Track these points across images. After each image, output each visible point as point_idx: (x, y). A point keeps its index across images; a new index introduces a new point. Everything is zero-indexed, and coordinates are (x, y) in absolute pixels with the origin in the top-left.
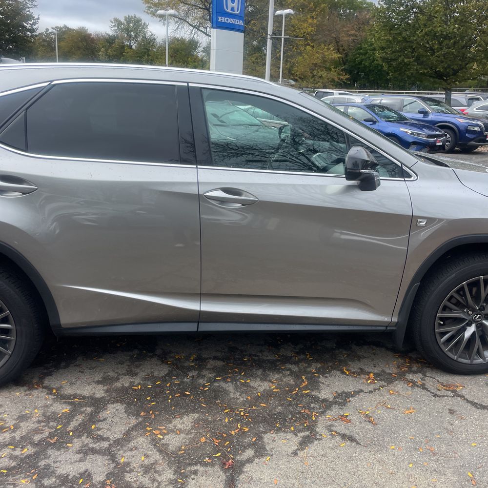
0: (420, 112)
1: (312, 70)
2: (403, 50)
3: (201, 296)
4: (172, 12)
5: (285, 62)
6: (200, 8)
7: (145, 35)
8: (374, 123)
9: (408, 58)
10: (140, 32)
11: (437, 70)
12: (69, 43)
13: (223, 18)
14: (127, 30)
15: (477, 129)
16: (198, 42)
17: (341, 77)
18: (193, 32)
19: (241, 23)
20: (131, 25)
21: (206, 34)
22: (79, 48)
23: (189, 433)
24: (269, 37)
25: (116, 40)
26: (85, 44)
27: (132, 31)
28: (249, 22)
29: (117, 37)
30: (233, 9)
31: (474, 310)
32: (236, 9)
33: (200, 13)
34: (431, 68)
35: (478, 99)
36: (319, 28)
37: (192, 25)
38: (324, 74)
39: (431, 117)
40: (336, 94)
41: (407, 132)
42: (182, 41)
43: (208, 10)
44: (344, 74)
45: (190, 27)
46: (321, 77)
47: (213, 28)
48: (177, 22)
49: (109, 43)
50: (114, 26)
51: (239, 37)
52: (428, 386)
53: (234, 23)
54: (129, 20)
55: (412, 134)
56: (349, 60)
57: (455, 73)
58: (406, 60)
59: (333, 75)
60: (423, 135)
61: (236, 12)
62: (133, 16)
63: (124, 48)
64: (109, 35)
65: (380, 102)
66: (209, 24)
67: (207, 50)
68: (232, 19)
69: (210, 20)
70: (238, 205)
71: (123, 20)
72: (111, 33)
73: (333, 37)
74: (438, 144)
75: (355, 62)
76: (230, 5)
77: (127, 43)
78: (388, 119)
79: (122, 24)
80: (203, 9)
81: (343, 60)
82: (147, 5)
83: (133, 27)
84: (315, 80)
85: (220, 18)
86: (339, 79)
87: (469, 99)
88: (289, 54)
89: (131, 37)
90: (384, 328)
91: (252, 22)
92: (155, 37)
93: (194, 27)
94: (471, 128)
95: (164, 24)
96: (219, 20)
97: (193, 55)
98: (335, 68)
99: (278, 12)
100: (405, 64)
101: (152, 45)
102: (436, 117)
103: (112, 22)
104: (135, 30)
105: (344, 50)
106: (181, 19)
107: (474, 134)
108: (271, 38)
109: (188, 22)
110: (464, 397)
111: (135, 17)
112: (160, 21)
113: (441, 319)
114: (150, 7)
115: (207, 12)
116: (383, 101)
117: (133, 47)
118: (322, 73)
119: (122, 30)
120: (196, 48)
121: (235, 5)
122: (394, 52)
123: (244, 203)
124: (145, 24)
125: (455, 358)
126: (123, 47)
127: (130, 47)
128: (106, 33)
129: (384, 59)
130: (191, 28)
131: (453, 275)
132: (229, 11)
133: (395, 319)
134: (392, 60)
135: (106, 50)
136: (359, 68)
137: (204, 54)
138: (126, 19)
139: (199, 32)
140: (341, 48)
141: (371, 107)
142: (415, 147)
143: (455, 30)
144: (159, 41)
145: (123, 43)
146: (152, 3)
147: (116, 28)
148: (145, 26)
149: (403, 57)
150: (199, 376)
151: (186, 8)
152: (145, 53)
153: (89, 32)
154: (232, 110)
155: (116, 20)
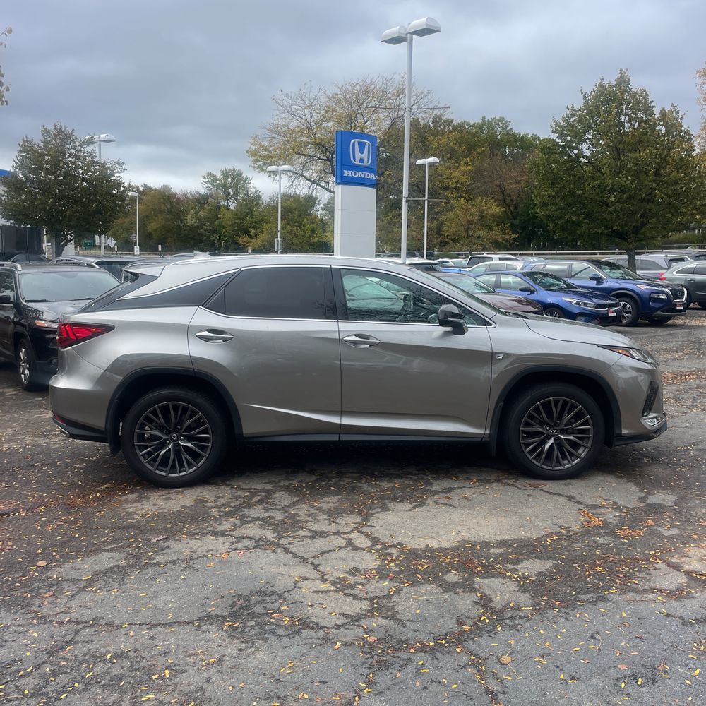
0: (592, 279)
1: (467, 230)
2: (570, 206)
3: (342, 413)
4: (286, 167)
5: (431, 220)
6: (320, 159)
7: (247, 191)
8: (532, 292)
9: (576, 215)
10: (241, 188)
11: (614, 228)
12: (148, 206)
13: (350, 172)
14: (224, 187)
15: (662, 296)
16: (316, 198)
17: (507, 237)
18: (311, 188)
19: (372, 176)
20: (229, 180)
21: (327, 189)
22: (160, 212)
23: (336, 503)
24: (404, 199)
25: (210, 200)
26: (169, 206)
27: (231, 187)
28: (383, 173)
29: (211, 196)
30: (361, 160)
31: (550, 427)
32: (365, 160)
33: (320, 165)
34: (606, 227)
35: (682, 260)
36: (477, 175)
37: (309, 180)
38: (483, 233)
39: (607, 284)
40: (496, 259)
41: (571, 302)
42: (296, 198)
43: (331, 161)
44: (510, 233)
45: (307, 182)
46: (479, 237)
47: (338, 184)
48: (291, 177)
49: (200, 203)
50: (208, 182)
51: (371, 193)
52: (517, 485)
53: (363, 176)
54: (226, 174)
55: (578, 303)
56: (520, 212)
57: (637, 230)
58: (574, 218)
59: (496, 234)
60: (591, 305)
61: (366, 164)
62: (231, 168)
63: (220, 209)
64: (200, 194)
65: (544, 268)
66: (331, 178)
67: (330, 208)
68: (360, 173)
69: (333, 172)
70: (367, 346)
71: (218, 175)
72: (203, 191)
73: (496, 185)
74: (610, 315)
75: (528, 215)
76: (358, 155)
77: (223, 203)
78: (549, 288)
79: (217, 180)
80: (325, 160)
81: (512, 214)
82: (253, 158)
83: (232, 183)
84: (471, 242)
85: (345, 171)
86: (504, 240)
87: (670, 260)
88: (436, 210)
89: (228, 196)
90: (480, 439)
91: (387, 172)
92: (260, 194)
93: (313, 182)
94: (656, 296)
95: (274, 180)
96: (345, 175)
97: (311, 215)
98: (497, 225)
99: (420, 162)
100: (573, 222)
101: (257, 205)
102: (612, 284)
103: (205, 178)
104: (234, 186)
105: (512, 200)
106: (296, 173)
107: (661, 303)
108: (407, 201)
109: (305, 177)
110: (543, 490)
111: (234, 170)
112: (269, 176)
113: (524, 432)
114: (257, 161)
115: (329, 163)
116: (547, 267)
117: (232, 207)
118: (480, 232)
119: (218, 187)
120: (314, 205)
121: (364, 155)
122: (559, 209)
123: (371, 344)
124: (247, 178)
125: (539, 465)
126: (218, 208)
127: (227, 207)
128: (196, 192)
129: (547, 217)
130: (309, 183)
131: (529, 397)
132: (357, 162)
133: (488, 432)
134: (558, 218)
135: (197, 213)
136: (534, 223)
137: (324, 212)
138: (222, 173)
139: (319, 188)
140: (508, 198)
141: (531, 275)
142: (583, 319)
143: (629, 183)
144: (265, 199)
145: (218, 203)
146: (260, 156)
147: (210, 185)
148: (248, 181)
149: (569, 214)
150: (340, 481)
151: (302, 159)
152: (248, 214)
153: (174, 190)
154: (362, 283)
155: (211, 175)
